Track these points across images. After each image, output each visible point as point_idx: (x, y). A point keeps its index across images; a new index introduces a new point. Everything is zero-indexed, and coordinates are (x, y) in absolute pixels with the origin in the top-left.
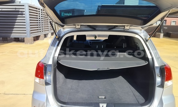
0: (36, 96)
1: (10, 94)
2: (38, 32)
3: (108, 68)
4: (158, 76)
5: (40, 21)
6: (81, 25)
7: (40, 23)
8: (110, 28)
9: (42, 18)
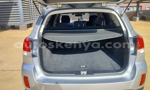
0: (25, 67)
1: (7, 71)
2: (31, 20)
3: (87, 41)
4: (132, 46)
5: (31, 10)
6: (62, 4)
7: (32, 12)
8: (89, 6)
9: (33, 7)
